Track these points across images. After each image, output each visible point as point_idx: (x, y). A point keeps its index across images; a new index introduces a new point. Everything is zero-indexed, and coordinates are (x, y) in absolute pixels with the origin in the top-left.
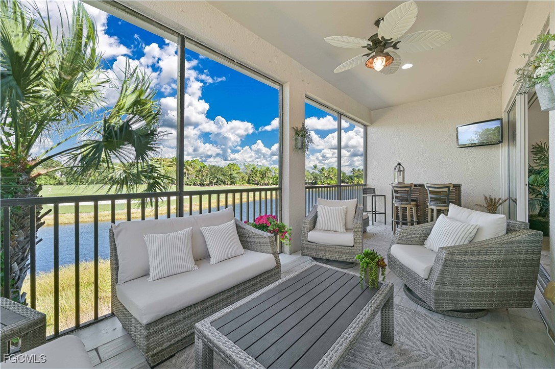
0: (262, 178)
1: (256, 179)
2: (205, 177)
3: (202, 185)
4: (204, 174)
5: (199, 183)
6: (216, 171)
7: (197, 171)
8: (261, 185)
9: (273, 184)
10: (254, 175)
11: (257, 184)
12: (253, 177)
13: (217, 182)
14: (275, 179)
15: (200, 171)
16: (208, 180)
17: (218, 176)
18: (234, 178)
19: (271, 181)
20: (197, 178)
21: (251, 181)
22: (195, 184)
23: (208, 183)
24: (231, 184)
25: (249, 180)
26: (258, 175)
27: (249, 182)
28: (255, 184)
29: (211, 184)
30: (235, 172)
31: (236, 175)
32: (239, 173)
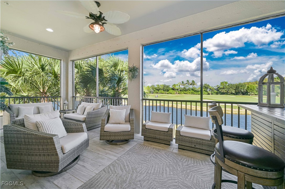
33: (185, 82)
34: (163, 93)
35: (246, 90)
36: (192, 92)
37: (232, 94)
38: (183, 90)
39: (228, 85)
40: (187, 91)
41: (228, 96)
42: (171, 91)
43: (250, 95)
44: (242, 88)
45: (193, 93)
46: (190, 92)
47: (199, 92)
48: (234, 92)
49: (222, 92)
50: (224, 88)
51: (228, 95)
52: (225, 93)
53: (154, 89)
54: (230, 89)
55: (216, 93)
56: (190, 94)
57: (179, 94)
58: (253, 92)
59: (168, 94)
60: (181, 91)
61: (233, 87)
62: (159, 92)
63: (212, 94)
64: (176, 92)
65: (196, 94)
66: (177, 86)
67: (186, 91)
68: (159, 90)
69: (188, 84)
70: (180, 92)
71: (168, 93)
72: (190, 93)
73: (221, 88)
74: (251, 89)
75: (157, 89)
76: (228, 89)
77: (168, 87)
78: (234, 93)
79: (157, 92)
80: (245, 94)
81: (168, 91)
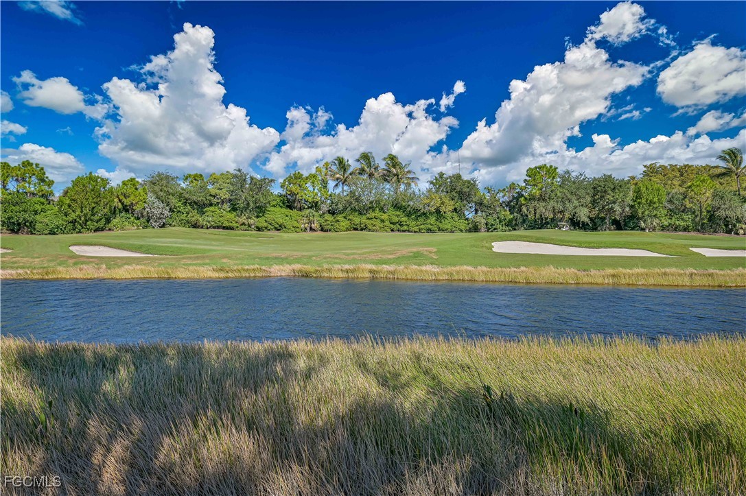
33: (353, 165)
34: (234, 225)
35: (632, 207)
36: (396, 219)
37: (578, 224)
38: (345, 208)
39: (563, 184)
40: (370, 215)
42: (278, 214)
43: (643, 229)
44: (619, 196)
45: (397, 227)
46: (385, 217)
47: (428, 218)
48: (584, 215)
49: (538, 214)
50: (543, 199)
52: (547, 223)
53: (174, 201)
54: (570, 201)
55: (509, 224)
56: (383, 229)
57: (322, 230)
58: (655, 216)
59: (259, 229)
60: (332, 213)
61: (581, 192)
62: (201, 219)
63: (489, 227)
64: (311, 222)
65: (416, 229)
66: (309, 184)
67: (360, 214)
68: (205, 205)
69: (371, 175)
70: (328, 217)
71: (261, 222)
72: (387, 223)
73: (531, 199)
74: (650, 204)
75: (195, 198)
76: (562, 202)
77: (260, 186)
78: (586, 220)
79: (195, 216)
80: (625, 225)
81: (260, 210)
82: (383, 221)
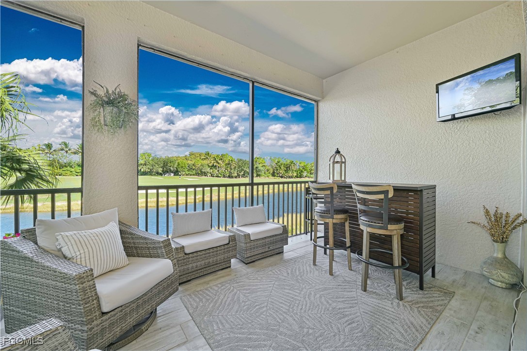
0: (286, 171)
1: (281, 172)
2: (233, 170)
3: (230, 177)
4: (232, 167)
5: (228, 175)
6: (243, 164)
7: (226, 164)
8: (285, 178)
9: (297, 177)
10: (279, 168)
11: (282, 177)
12: (277, 170)
13: (244, 175)
14: (299, 172)
15: (229, 164)
16: (236, 173)
17: (245, 169)
18: (260, 171)
19: (295, 174)
20: (226, 171)
21: (276, 174)
22: (224, 177)
23: (236, 175)
24: (257, 176)
25: (274, 172)
26: (282, 168)
27: (273, 175)
28: (280, 176)
29: (238, 176)
30: (261, 165)
31: (262, 168)
32: (264, 166)
35: (177, 168)
37: (158, 174)
39: (153, 160)
40: (65, 169)
41: (153, 177)
43: (180, 175)
44: (172, 164)
48: (160, 170)
49: (142, 170)
50: (145, 164)
51: (152, 175)
52: (147, 173)
54: (155, 166)
56: (72, 175)
58: (184, 171)
61: (159, 163)
69: (67, 151)
72: (74, 173)
73: (141, 164)
74: (182, 167)
76: (152, 166)
78: (161, 172)
80: (175, 173)
82: (71, 172)
